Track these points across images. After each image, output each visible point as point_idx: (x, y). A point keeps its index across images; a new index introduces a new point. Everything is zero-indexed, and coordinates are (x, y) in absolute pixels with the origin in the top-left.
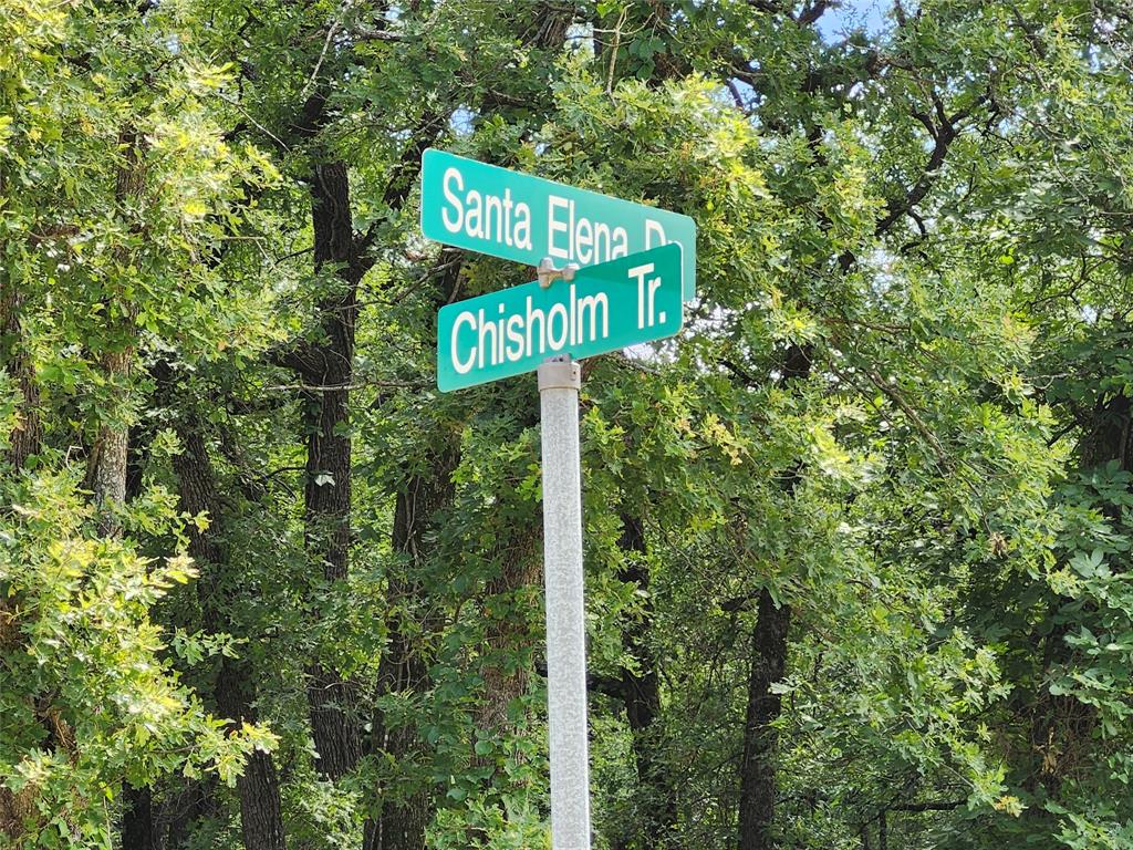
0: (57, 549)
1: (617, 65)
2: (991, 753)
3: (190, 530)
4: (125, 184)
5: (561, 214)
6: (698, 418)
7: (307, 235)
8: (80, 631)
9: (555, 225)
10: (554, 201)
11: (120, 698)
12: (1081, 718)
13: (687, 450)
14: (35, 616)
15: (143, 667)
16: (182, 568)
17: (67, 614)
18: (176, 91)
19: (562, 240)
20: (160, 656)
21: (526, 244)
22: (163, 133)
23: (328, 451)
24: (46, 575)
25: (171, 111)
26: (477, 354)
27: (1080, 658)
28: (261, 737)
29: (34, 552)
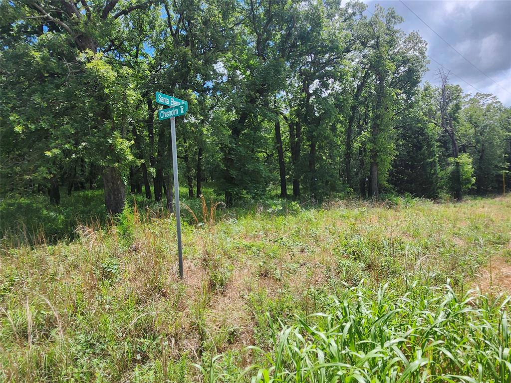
0: (117, 140)
1: (181, 88)
2: (223, 164)
3: (134, 138)
4: (124, 98)
5: (172, 100)
6: (191, 128)
7: (147, 108)
8: (121, 149)
9: (172, 101)
10: (172, 99)
11: (126, 157)
12: (232, 160)
13: (190, 131)
14: (115, 148)
15: (129, 153)
16: (133, 142)
17: (119, 147)
18: (129, 87)
19: (172, 103)
20: (131, 152)
21: (168, 103)
22: (128, 92)
23: (151, 132)
24: (116, 142)
25: (128, 90)
26: (163, 116)
27: (232, 154)
28: (143, 161)
29: (115, 140)
